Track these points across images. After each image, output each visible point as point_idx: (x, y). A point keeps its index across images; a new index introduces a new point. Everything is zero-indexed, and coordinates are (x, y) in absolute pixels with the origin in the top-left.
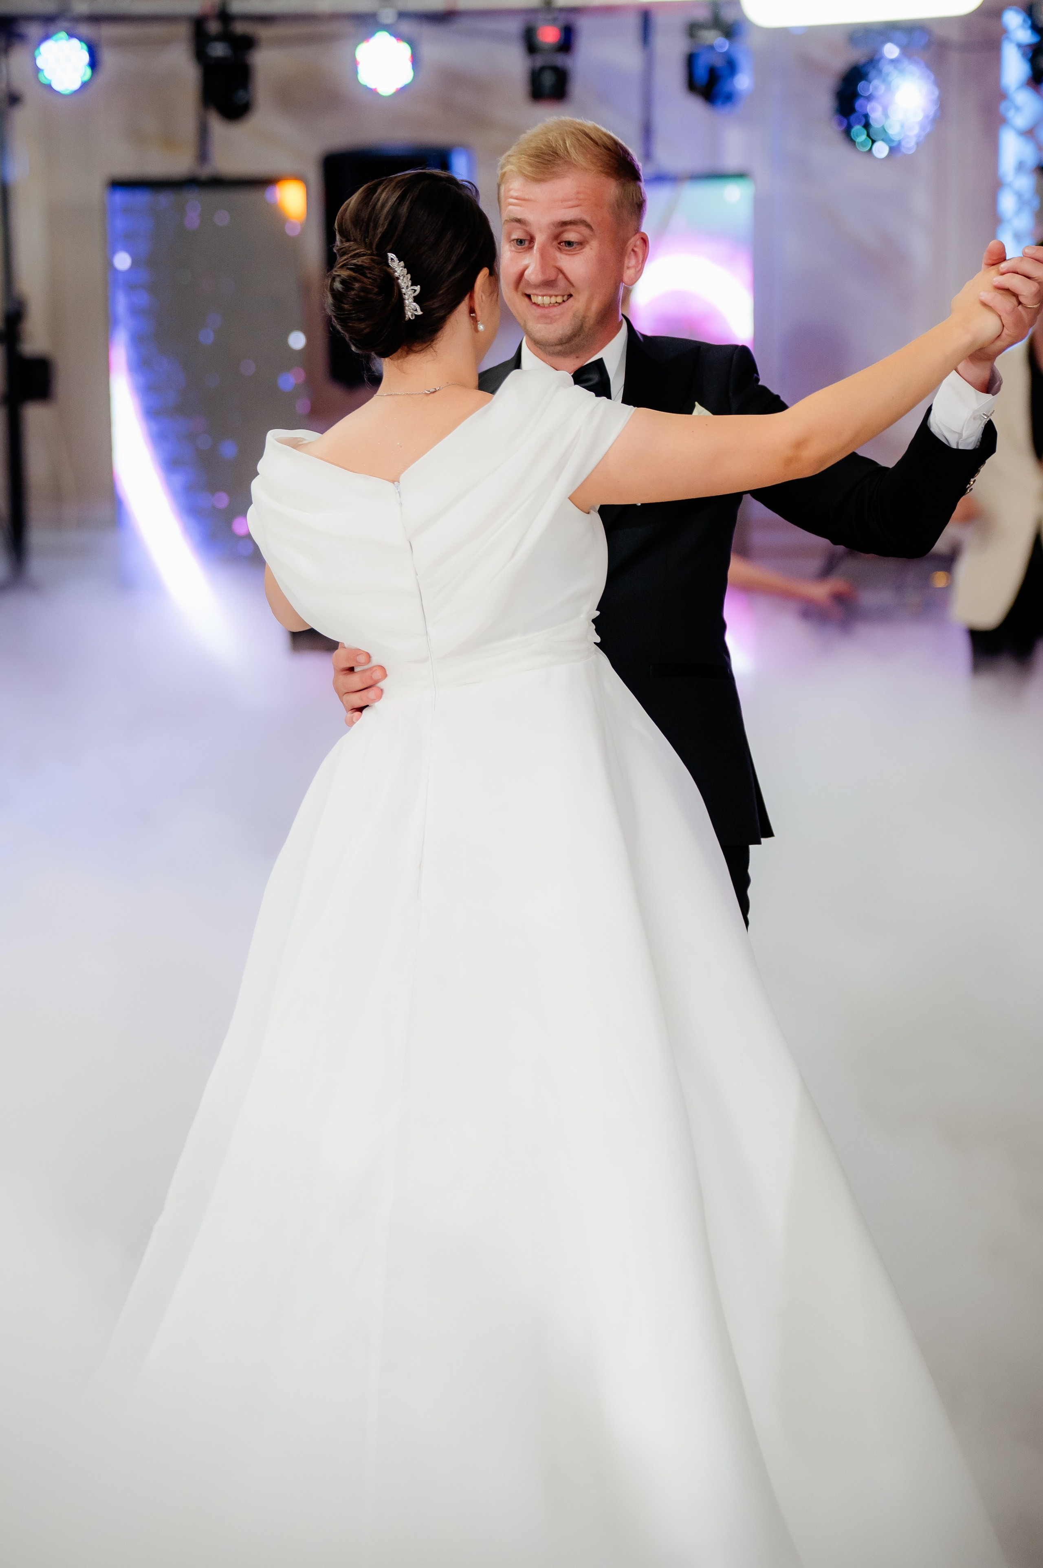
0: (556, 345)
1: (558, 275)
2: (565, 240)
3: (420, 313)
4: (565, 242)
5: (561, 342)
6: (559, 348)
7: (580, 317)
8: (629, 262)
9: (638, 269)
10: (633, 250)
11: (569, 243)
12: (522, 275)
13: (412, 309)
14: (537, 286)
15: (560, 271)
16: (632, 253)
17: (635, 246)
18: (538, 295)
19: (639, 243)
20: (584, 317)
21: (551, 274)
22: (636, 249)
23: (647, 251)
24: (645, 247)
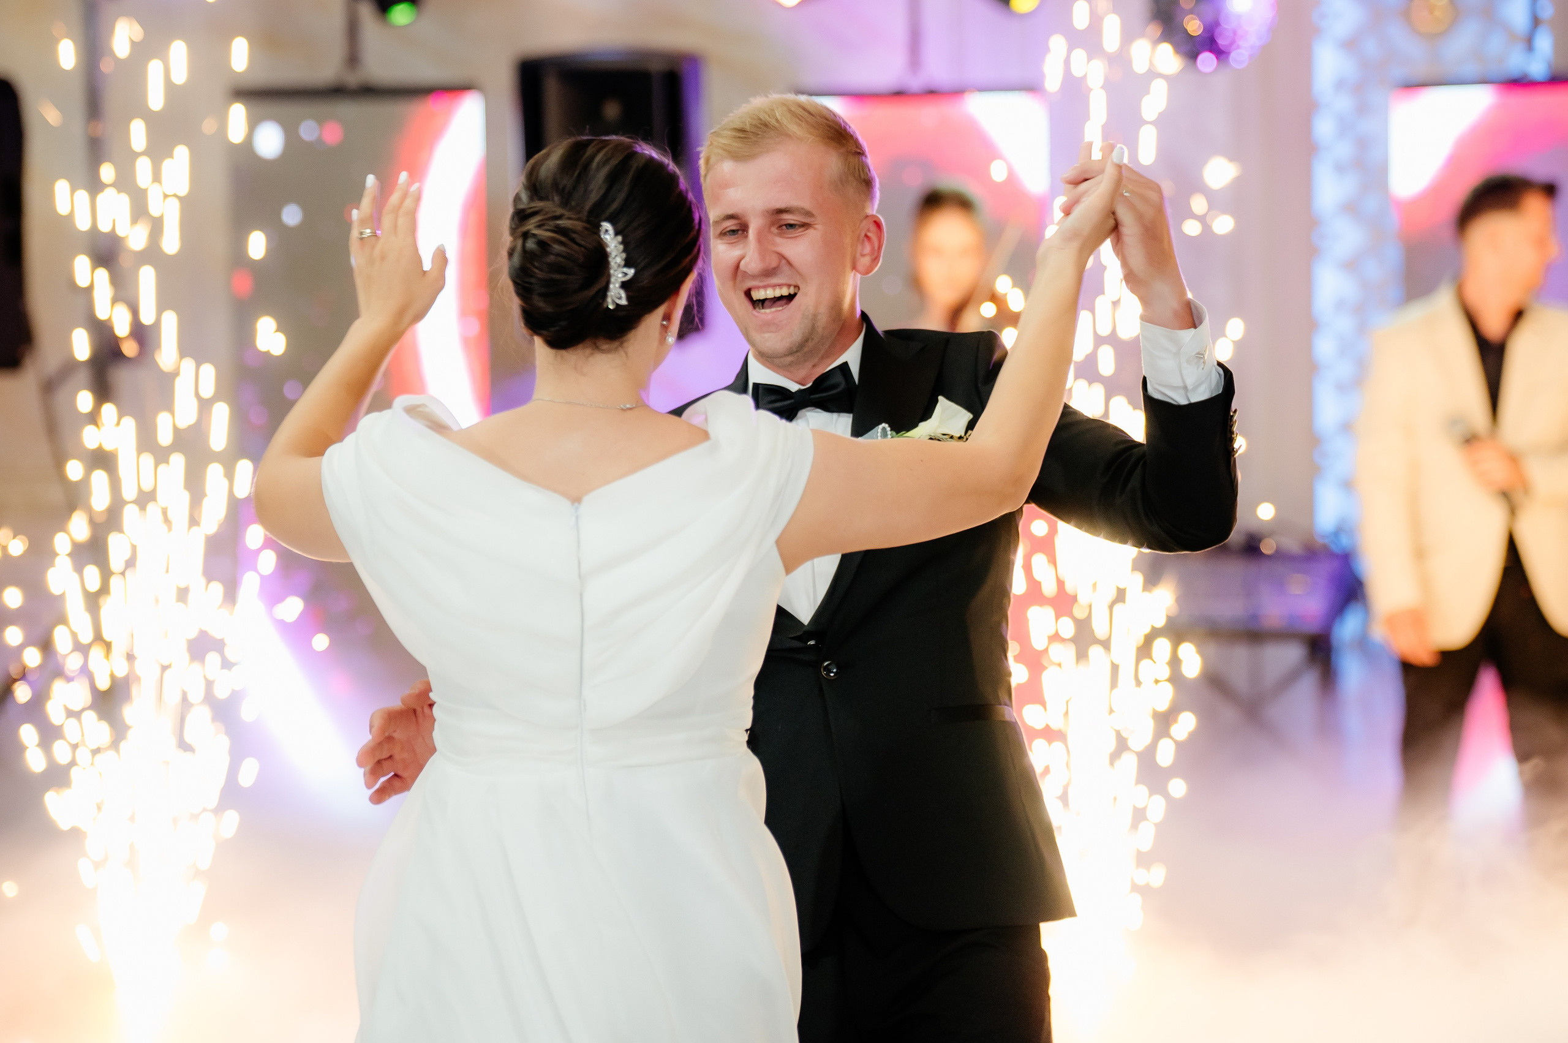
0: (785, 355)
1: (780, 262)
2: (786, 223)
3: (624, 302)
4: (786, 225)
5: (791, 352)
6: (789, 359)
7: (810, 317)
8: (863, 249)
9: (873, 257)
10: (866, 236)
11: (791, 226)
12: (737, 267)
13: (616, 296)
14: (754, 277)
15: (782, 256)
16: (865, 239)
17: (868, 230)
18: (758, 288)
19: (873, 228)
20: (815, 316)
21: (773, 262)
22: (869, 234)
23: (882, 236)
24: (879, 233)
